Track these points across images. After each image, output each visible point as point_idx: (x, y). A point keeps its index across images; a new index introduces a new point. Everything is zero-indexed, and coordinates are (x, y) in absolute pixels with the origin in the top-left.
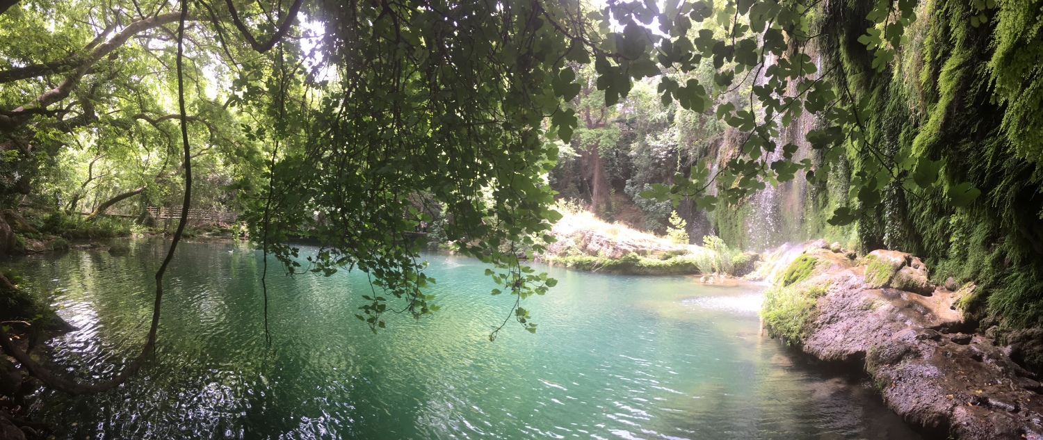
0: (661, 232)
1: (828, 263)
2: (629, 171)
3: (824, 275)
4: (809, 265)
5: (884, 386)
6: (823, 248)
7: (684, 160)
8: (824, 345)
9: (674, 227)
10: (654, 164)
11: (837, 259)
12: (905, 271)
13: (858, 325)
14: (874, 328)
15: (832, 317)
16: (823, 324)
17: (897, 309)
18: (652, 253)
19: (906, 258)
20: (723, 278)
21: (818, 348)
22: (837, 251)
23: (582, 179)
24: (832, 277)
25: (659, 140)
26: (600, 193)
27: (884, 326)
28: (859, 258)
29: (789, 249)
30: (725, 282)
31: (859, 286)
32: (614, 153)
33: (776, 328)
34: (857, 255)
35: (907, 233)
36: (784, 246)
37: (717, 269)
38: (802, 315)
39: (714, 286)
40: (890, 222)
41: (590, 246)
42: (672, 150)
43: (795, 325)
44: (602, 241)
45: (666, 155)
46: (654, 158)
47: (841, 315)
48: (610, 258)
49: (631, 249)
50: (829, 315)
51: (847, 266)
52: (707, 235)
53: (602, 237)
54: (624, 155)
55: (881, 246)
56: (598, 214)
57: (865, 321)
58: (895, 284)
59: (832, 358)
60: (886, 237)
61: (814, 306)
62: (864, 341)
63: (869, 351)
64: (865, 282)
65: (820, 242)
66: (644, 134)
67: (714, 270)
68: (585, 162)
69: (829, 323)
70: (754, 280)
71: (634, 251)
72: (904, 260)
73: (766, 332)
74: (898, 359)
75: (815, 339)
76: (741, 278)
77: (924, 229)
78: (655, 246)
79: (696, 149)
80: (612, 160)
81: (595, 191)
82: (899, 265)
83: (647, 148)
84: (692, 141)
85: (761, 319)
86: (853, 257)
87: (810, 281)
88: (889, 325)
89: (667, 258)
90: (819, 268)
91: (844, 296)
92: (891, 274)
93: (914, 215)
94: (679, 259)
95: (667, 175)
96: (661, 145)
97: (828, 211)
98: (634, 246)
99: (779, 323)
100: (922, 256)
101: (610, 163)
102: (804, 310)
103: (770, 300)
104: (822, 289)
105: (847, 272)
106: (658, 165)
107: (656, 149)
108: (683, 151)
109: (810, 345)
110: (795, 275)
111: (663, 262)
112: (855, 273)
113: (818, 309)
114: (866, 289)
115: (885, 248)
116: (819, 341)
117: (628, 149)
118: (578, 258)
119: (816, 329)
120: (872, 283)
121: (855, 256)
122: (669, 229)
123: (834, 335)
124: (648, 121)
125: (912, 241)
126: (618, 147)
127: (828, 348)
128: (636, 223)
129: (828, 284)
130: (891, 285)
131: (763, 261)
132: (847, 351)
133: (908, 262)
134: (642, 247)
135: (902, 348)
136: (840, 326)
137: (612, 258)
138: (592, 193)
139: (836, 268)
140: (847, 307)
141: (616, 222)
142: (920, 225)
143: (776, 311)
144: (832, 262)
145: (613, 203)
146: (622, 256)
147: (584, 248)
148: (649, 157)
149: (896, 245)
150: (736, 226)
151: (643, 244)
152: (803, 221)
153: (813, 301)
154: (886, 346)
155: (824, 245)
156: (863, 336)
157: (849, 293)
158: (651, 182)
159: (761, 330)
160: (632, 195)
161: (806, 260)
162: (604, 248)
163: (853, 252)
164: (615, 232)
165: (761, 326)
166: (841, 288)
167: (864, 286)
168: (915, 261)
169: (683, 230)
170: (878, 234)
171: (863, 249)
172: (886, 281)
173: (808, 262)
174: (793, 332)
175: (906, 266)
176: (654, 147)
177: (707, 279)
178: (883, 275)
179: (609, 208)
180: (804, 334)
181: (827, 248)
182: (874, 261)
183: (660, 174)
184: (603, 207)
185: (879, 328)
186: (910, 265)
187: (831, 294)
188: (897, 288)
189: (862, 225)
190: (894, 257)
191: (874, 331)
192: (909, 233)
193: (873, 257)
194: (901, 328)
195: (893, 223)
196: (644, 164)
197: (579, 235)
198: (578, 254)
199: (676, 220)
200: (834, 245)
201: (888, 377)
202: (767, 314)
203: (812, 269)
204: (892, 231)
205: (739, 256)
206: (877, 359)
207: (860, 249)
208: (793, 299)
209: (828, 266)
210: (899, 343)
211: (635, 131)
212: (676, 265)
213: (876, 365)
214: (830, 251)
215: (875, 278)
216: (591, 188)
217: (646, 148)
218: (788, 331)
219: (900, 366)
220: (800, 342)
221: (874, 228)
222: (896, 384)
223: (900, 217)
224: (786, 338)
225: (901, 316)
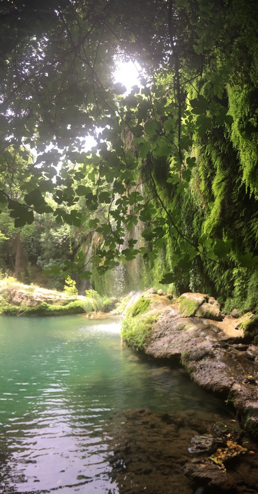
0: (61, 289)
1: (156, 303)
2: (40, 251)
3: (155, 309)
4: (145, 304)
5: (192, 372)
6: (153, 293)
7: (73, 244)
8: (157, 350)
9: (68, 286)
10: (55, 247)
11: (162, 299)
12: (205, 307)
13: (176, 339)
14: (186, 341)
15: (161, 334)
16: (156, 338)
17: (200, 330)
18: (56, 302)
19: (205, 298)
20: (99, 314)
21: (153, 351)
22: (161, 295)
23: (8, 255)
24: (160, 311)
25: (58, 231)
26: (21, 265)
27: (192, 340)
28: (174, 298)
29: (134, 294)
30: (100, 317)
31: (176, 316)
32: (31, 240)
33: (130, 341)
34: (174, 296)
35: (204, 281)
36: (131, 293)
37: (95, 309)
38: (144, 333)
39: (94, 319)
40: (193, 275)
41: (14, 299)
42: (65, 238)
43: (140, 339)
44: (23, 296)
45: (63, 241)
46: (55, 243)
47: (166, 333)
48: (29, 306)
49: (43, 300)
50: (159, 333)
51: (168, 304)
52: (88, 289)
53: (22, 293)
54: (37, 241)
55: (188, 290)
56: (19, 279)
57: (180, 336)
58: (198, 314)
59: (162, 357)
60: (191, 285)
61: (150, 329)
62: (180, 348)
63: (183, 353)
64: (179, 313)
65: (151, 290)
66: (49, 229)
67: (93, 310)
68: (11, 244)
69: (159, 337)
70: (116, 314)
71: (44, 301)
72: (203, 299)
73: (125, 344)
74: (201, 358)
75: (152, 347)
76: (109, 314)
77: (215, 278)
78: (58, 298)
79: (79, 238)
80: (29, 244)
81: (17, 263)
82: (201, 302)
83: (51, 237)
84: (77, 233)
85: (121, 336)
86: (170, 298)
87: (147, 314)
88: (195, 339)
89: (65, 304)
90: (152, 305)
91: (167, 322)
92: (195, 308)
93: (208, 270)
94: (72, 304)
95: (63, 254)
96: (59, 235)
97: (154, 270)
98: (44, 298)
99: (131, 338)
100: (215, 295)
101: (27, 247)
102: (145, 331)
103: (126, 326)
104: (154, 318)
105: (169, 308)
106: (57, 247)
107: (56, 237)
108: (73, 239)
109: (149, 350)
110: (138, 310)
111: (63, 307)
112: (173, 308)
113: (153, 330)
114: (180, 317)
115: (191, 291)
116: (154, 348)
117: (40, 237)
118: (6, 308)
119: (152, 341)
120: (183, 314)
121: (172, 297)
122: (66, 287)
123: (162, 344)
124: (52, 221)
125: (208, 286)
126: (33, 236)
127: (159, 351)
128: (45, 284)
129: (158, 315)
130: (196, 315)
131: (120, 303)
132: (170, 353)
133: (206, 300)
134: (50, 298)
135: (203, 352)
136: (166, 339)
137: (31, 306)
138: (15, 265)
139: (162, 305)
140: (170, 328)
141: (32, 284)
142: (212, 276)
143: (129, 332)
144: (159, 302)
145: (30, 272)
146: (37, 305)
147: (10, 301)
148: (52, 243)
149: (198, 289)
150: (104, 283)
151: (50, 297)
152: (141, 277)
153: (149, 325)
154: (193, 351)
155: (153, 292)
156: (180, 345)
157: (170, 320)
158: (54, 258)
159: (122, 343)
160: (42, 266)
161: (144, 301)
162: (24, 300)
163: (171, 294)
164: (32, 290)
165: (122, 341)
166: (165, 318)
167: (179, 316)
168: (211, 299)
169: (74, 287)
170: (185, 283)
171: (177, 293)
172: (192, 312)
173: (145, 302)
174: (139, 343)
175: (205, 303)
176: (55, 236)
177: (90, 316)
178: (191, 309)
179: (27, 275)
180: (145, 344)
181: (155, 293)
182: (184, 301)
183: (58, 253)
184: (22, 274)
185: (189, 340)
186: (207, 302)
187: (160, 321)
188: (200, 317)
190: (197, 297)
191: (186, 342)
192: (206, 281)
193: (184, 298)
194: (203, 341)
195: (195, 276)
196: (49, 247)
197: (6, 293)
198: (6, 305)
199: (69, 281)
200: (160, 291)
201: (195, 367)
202: (125, 334)
203: (148, 306)
204: (195, 281)
205: (106, 301)
206: (188, 358)
207: (174, 293)
208: (138, 325)
209: (157, 304)
210: (202, 349)
211: (45, 227)
212: (71, 308)
213: (187, 361)
214: (157, 295)
215: (185, 311)
216: (14, 261)
217: (50, 236)
218: (137, 343)
219: (202, 362)
220: (144, 348)
221: (183, 280)
222: (199, 371)
223: (199, 272)
224: (136, 347)
225: (203, 333)
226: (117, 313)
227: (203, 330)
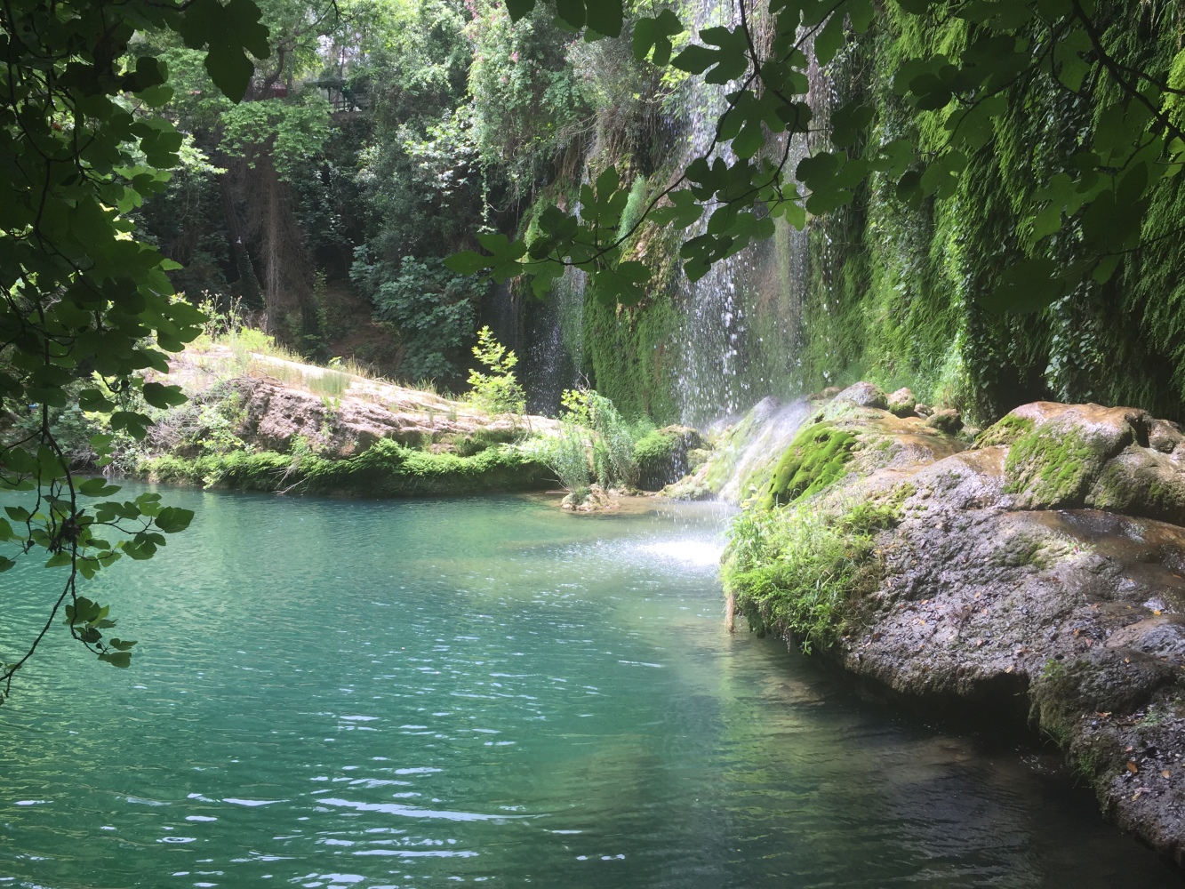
0: (453, 384)
1: (885, 445)
2: (360, 223)
3: (882, 474)
4: (834, 452)
5: (1101, 767)
6: (867, 405)
7: (498, 193)
8: (903, 652)
9: (486, 370)
10: (423, 206)
11: (909, 432)
12: (1132, 460)
13: (998, 605)
14: (1048, 615)
15: (919, 582)
16: (894, 599)
17: (1116, 567)
18: (435, 438)
19: (1131, 421)
20: (617, 497)
21: (887, 660)
22: (905, 412)
23: (231, 239)
24: (910, 480)
25: (432, 138)
26: (287, 283)
27: (1077, 611)
28: (971, 428)
29: (773, 413)
30: (621, 505)
31: (990, 500)
32: (318, 174)
33: (769, 610)
34: (965, 420)
35: (1120, 353)
36: (761, 406)
37: (601, 476)
38: (837, 577)
39: (596, 516)
41: (267, 424)
42: (465, 168)
43: (821, 600)
44: (300, 412)
45: (453, 180)
46: (421, 189)
47: (944, 577)
48: (324, 455)
49: (379, 432)
50: (911, 576)
51: (939, 452)
52: (571, 388)
53: (299, 399)
54: (344, 182)
55: (1037, 392)
56: (285, 338)
57: (1017, 594)
58: (1102, 496)
59: (929, 687)
60: (1053, 368)
61: (866, 556)
62: (1018, 649)
63: (1041, 672)
64: (1005, 491)
65: (857, 391)
66: (392, 124)
67: (592, 479)
68: (238, 192)
69: (911, 597)
70: (693, 497)
71: (388, 435)
72: (1126, 427)
73: (743, 623)
75: (878, 638)
76: (658, 495)
78: (441, 420)
79: (526, 165)
80: (312, 192)
81: (273, 273)
82: (1114, 439)
83: (403, 162)
84: (516, 143)
85: (728, 590)
86: (950, 427)
87: (844, 490)
88: (1092, 609)
89: (472, 449)
90: (863, 457)
91: (947, 528)
92: (1085, 467)
93: (1144, 300)
94: (505, 451)
95: (458, 236)
96: (437, 154)
97: (870, 307)
98: (387, 422)
99: (777, 597)
101: (306, 204)
102: (840, 564)
103: (749, 542)
104: (885, 510)
105: (952, 464)
106: (433, 208)
107: (425, 165)
108: (493, 168)
109: (861, 651)
110: (799, 477)
111: (464, 462)
112: (976, 467)
113: (879, 563)
114: (1010, 509)
115: (1051, 397)
116: (889, 643)
117: (353, 164)
118: (232, 459)
119: (878, 614)
120: (1028, 493)
121: (959, 425)
122: (475, 377)
123: (928, 628)
124: (400, 89)
126: (330, 157)
127: (915, 660)
128: (387, 365)
129: (901, 498)
130: (1089, 499)
131: (710, 447)
132: (972, 670)
133: (1138, 434)
134: (409, 423)
136: (943, 605)
137: (331, 455)
138: (264, 286)
139: (911, 455)
140: (961, 557)
141: (336, 361)
142: (1166, 327)
143: (763, 571)
144: (900, 440)
145: (323, 311)
146: (357, 451)
147: (251, 432)
148: (409, 187)
150: (636, 361)
151: (409, 416)
152: (804, 339)
153: (859, 541)
154: (1095, 662)
155: (867, 398)
156: (1016, 634)
157: (962, 520)
158: (420, 255)
159: (728, 617)
160: (370, 288)
161: (825, 438)
162: (305, 430)
163: (951, 412)
164: (336, 388)
165: (728, 607)
166: (937, 508)
167: (1005, 501)
168: (1163, 430)
169: (510, 378)
170: (1023, 359)
172: (1071, 486)
173: (831, 444)
174: (815, 619)
175: (1134, 446)
176: (420, 159)
177: (578, 500)
178: (1064, 470)
179: (311, 324)
180: (844, 624)
181: (880, 404)
182: (1026, 436)
183: (439, 233)
184: (293, 319)
185: (1063, 615)
186: (1145, 443)
187: (909, 522)
188: (1106, 508)
189: (976, 337)
190: (1095, 421)
191: (1046, 622)
193: (1021, 423)
194: (1134, 618)
195: (1075, 325)
196: (399, 204)
197: (235, 396)
198: (232, 448)
199: (491, 352)
200: (897, 398)
201: (1114, 746)
202: (746, 576)
203: (845, 460)
204: (1076, 349)
205: (649, 439)
206: (1068, 691)
208: (808, 538)
209: (888, 453)
210: (1136, 657)
211: (370, 116)
212: (497, 468)
213: (1068, 712)
214: (887, 414)
215: (1037, 479)
216: (260, 267)
217: (399, 161)
218: (804, 618)
219: (1149, 719)
220: (838, 644)
221: (1012, 346)
222: (1138, 765)
223: (1096, 308)
224: (798, 638)
225: (1128, 584)
226: (699, 491)
227: (1127, 569)
